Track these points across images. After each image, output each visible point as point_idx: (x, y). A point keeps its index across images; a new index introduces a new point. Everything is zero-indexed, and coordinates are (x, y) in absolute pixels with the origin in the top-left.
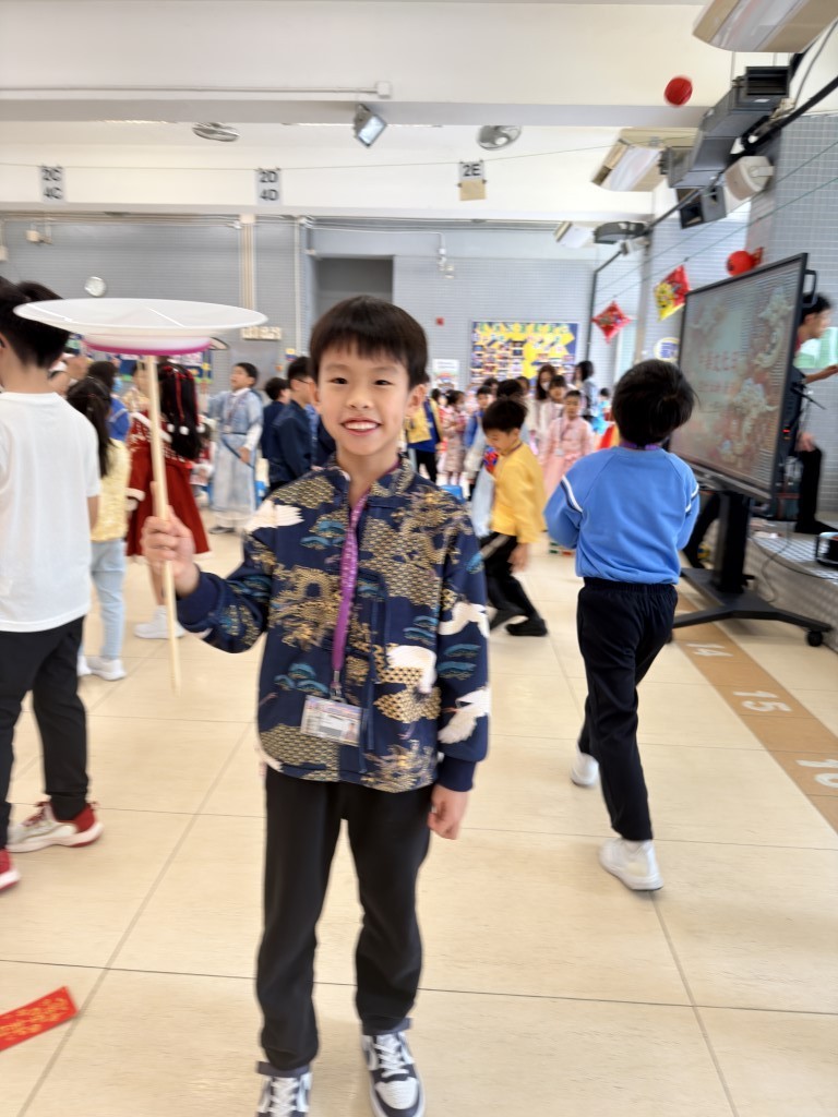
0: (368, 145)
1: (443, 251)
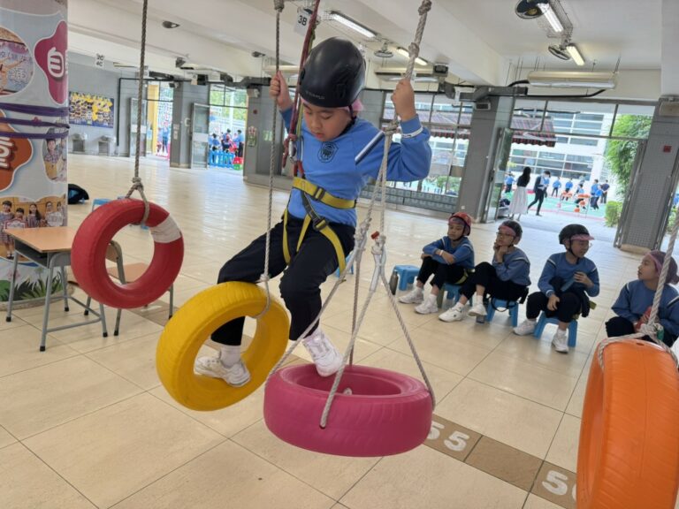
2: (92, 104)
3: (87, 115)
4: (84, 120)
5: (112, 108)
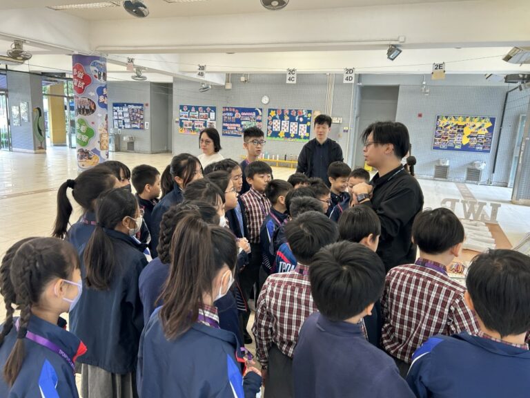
0: (392, 59)
1: (424, 83)
2: (464, 127)
3: (456, 139)
4: (451, 145)
5: (490, 129)
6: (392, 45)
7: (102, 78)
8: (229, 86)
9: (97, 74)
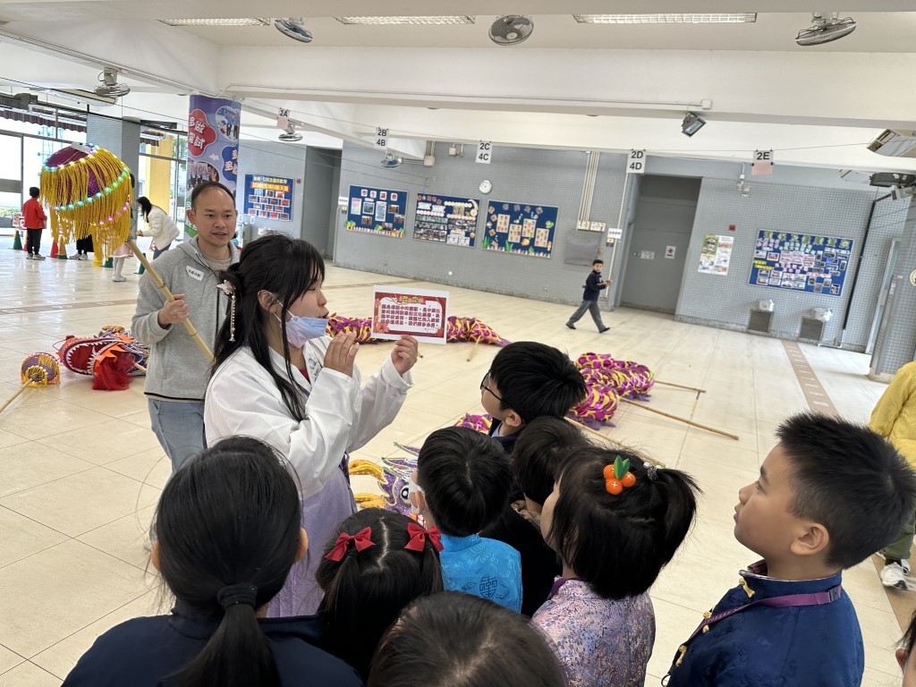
0: (690, 135)
1: (742, 177)
6: (692, 113)
7: (232, 134)
8: (430, 162)
9: (225, 128)
